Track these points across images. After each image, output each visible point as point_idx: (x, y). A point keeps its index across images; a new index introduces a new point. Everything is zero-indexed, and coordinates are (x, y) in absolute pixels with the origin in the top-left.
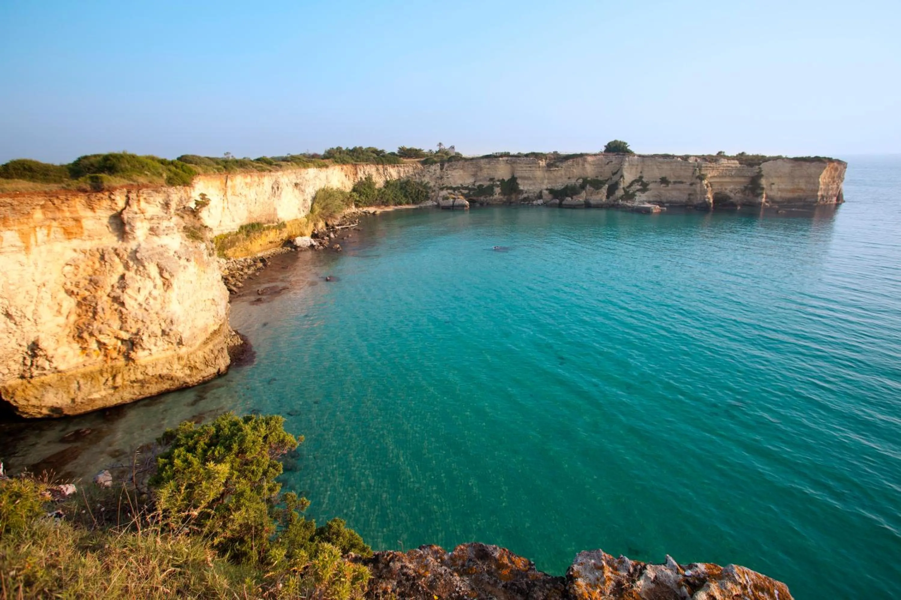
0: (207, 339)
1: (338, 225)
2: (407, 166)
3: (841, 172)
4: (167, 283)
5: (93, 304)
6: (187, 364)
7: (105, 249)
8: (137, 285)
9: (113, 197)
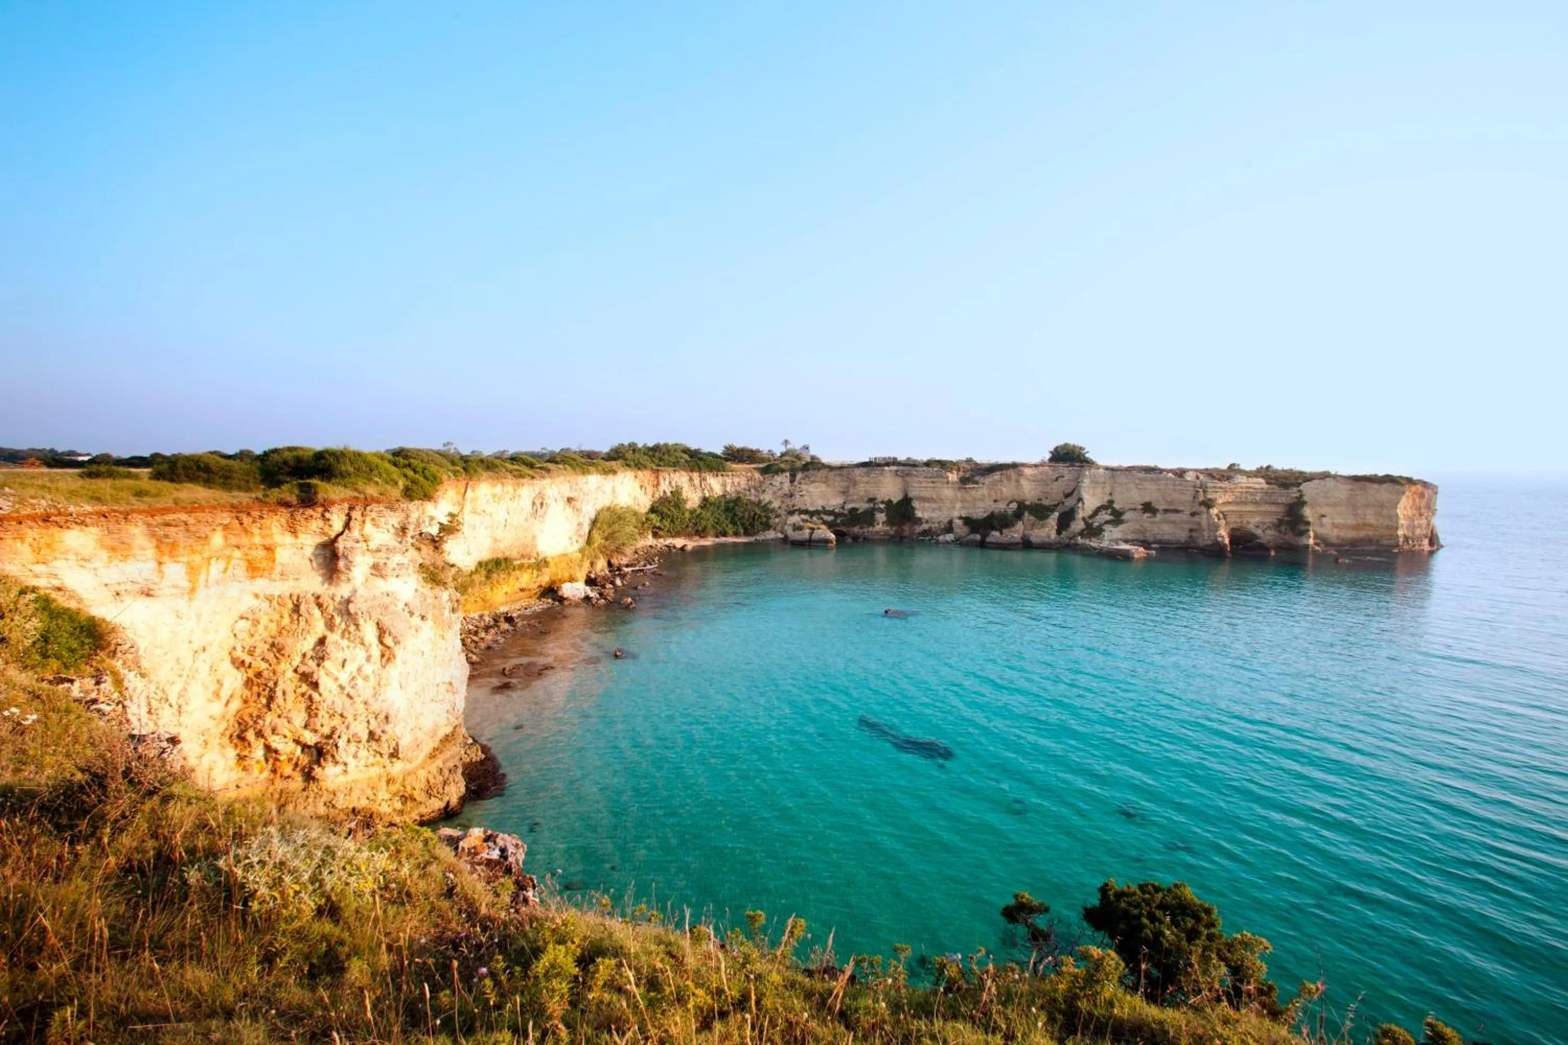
0: (435, 749)
1: (627, 566)
2: (738, 476)
3: (1430, 500)
4: (387, 653)
5: (271, 684)
6: (399, 791)
7: (302, 595)
8: (340, 656)
9: (327, 515)
